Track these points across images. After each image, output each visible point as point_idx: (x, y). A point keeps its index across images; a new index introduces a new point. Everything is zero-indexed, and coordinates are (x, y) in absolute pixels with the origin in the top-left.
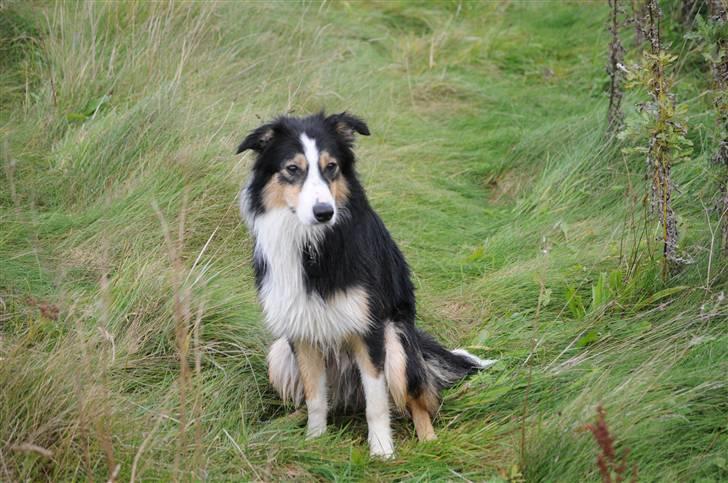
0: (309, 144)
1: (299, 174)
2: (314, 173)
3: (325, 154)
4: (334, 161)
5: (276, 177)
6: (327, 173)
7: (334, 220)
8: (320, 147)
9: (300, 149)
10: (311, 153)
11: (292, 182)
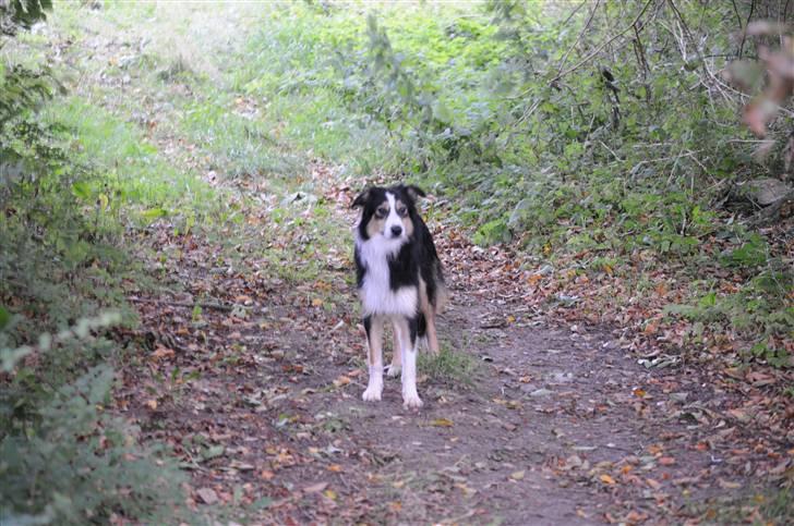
0: (391, 198)
1: (385, 213)
2: (393, 212)
3: (399, 202)
4: (404, 206)
5: (373, 217)
6: (400, 212)
7: (403, 233)
8: (396, 198)
9: (385, 199)
10: (391, 202)
11: (381, 218)
